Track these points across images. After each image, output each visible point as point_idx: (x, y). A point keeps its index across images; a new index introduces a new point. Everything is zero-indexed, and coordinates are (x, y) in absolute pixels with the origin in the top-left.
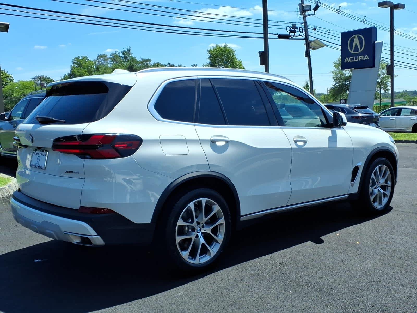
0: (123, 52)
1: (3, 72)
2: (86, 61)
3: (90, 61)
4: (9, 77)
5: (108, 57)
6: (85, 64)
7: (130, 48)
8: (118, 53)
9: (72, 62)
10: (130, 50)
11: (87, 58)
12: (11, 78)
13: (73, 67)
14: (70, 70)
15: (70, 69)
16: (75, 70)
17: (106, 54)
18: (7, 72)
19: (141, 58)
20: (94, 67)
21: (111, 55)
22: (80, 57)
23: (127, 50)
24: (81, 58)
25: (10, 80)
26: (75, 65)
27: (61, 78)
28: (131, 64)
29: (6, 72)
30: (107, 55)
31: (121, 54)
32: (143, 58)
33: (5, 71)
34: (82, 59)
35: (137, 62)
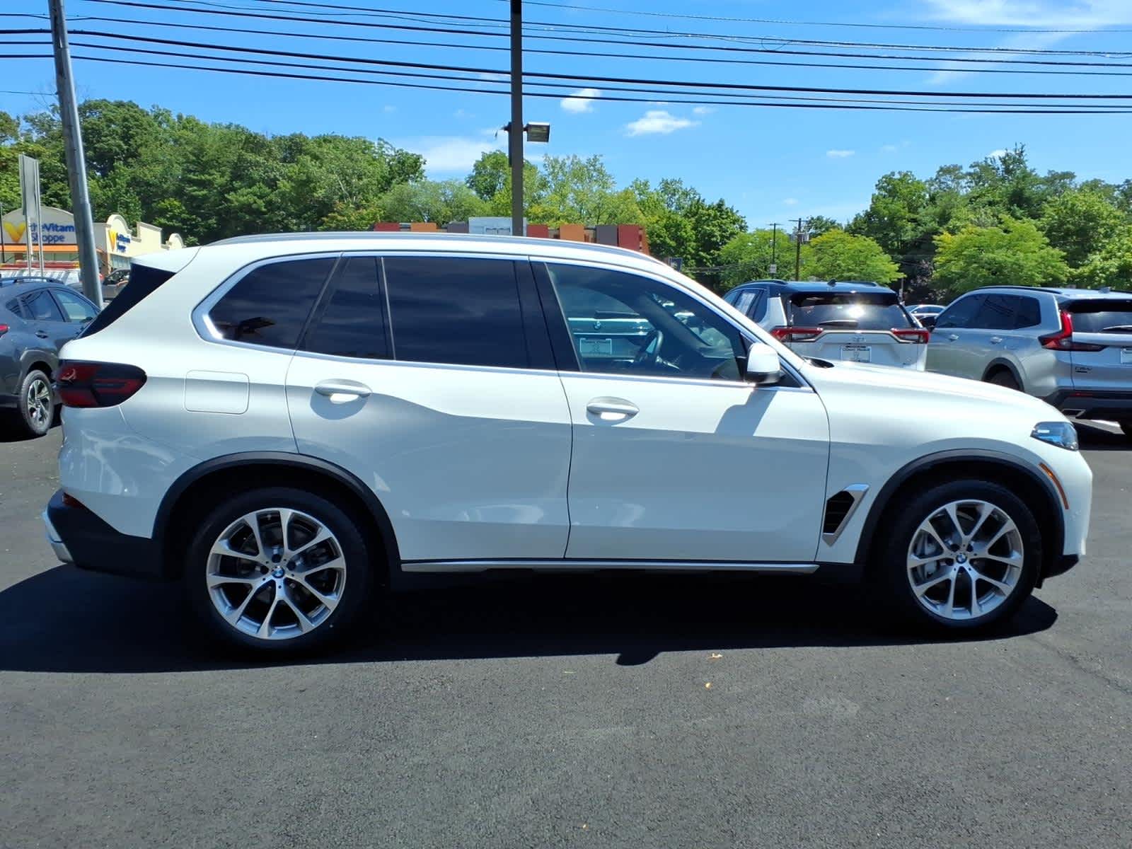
0: (1004, 158)
1: (727, 212)
2: (908, 183)
3: (919, 182)
4: (738, 220)
5: (964, 171)
6: (905, 191)
7: (1022, 148)
8: (991, 162)
9: (876, 186)
10: (1022, 152)
11: (913, 176)
12: (743, 224)
13: (877, 198)
14: (871, 203)
15: (871, 201)
16: (880, 205)
17: (959, 165)
18: (738, 211)
19: (1050, 172)
20: (925, 195)
21: (971, 166)
22: (896, 173)
23: (1013, 153)
24: (897, 176)
25: (741, 228)
26: (884, 193)
27: (848, 222)
28: (1017, 187)
29: (734, 211)
30: (961, 167)
31: (999, 163)
32: (1053, 171)
33: (732, 210)
34: (899, 180)
35: (1037, 181)
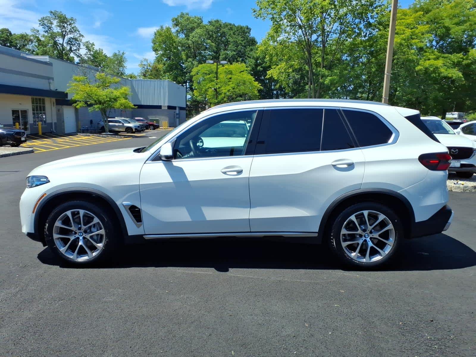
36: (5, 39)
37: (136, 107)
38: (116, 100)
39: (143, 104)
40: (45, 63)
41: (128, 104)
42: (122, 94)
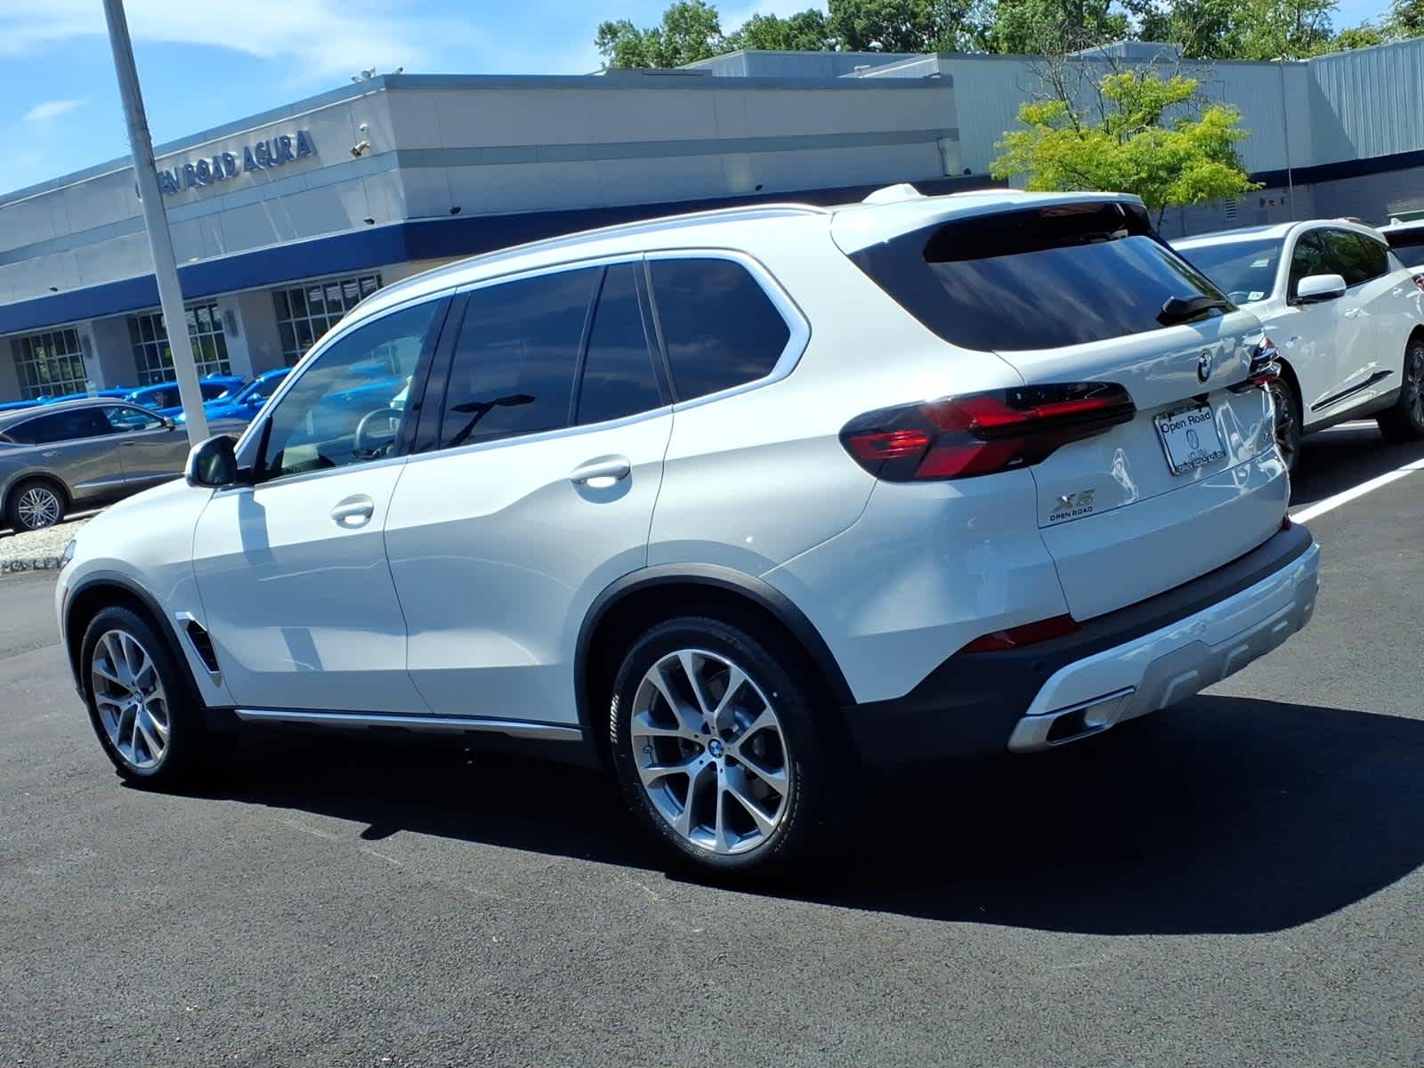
36: (894, 11)
37: (1257, 186)
38: (1174, 170)
39: (1362, 157)
40: (927, 83)
41: (1226, 176)
42: (1202, 140)
